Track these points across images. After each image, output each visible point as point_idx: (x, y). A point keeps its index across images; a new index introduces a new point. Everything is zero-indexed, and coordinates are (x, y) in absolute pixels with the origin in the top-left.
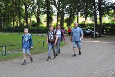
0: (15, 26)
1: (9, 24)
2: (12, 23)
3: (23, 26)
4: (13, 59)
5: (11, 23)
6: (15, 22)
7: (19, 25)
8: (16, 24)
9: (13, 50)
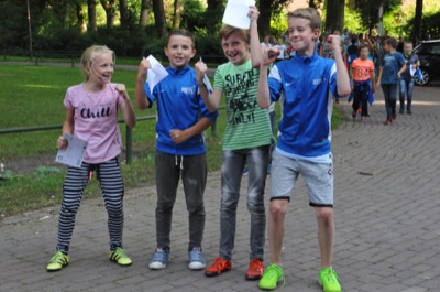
0: (100, 28)
1: (67, 19)
2: (85, 10)
3: (140, 25)
4: (16, 209)
5: (79, 9)
6: (99, 7)
7: (117, 22)
8: (101, 19)
9: (41, 152)
